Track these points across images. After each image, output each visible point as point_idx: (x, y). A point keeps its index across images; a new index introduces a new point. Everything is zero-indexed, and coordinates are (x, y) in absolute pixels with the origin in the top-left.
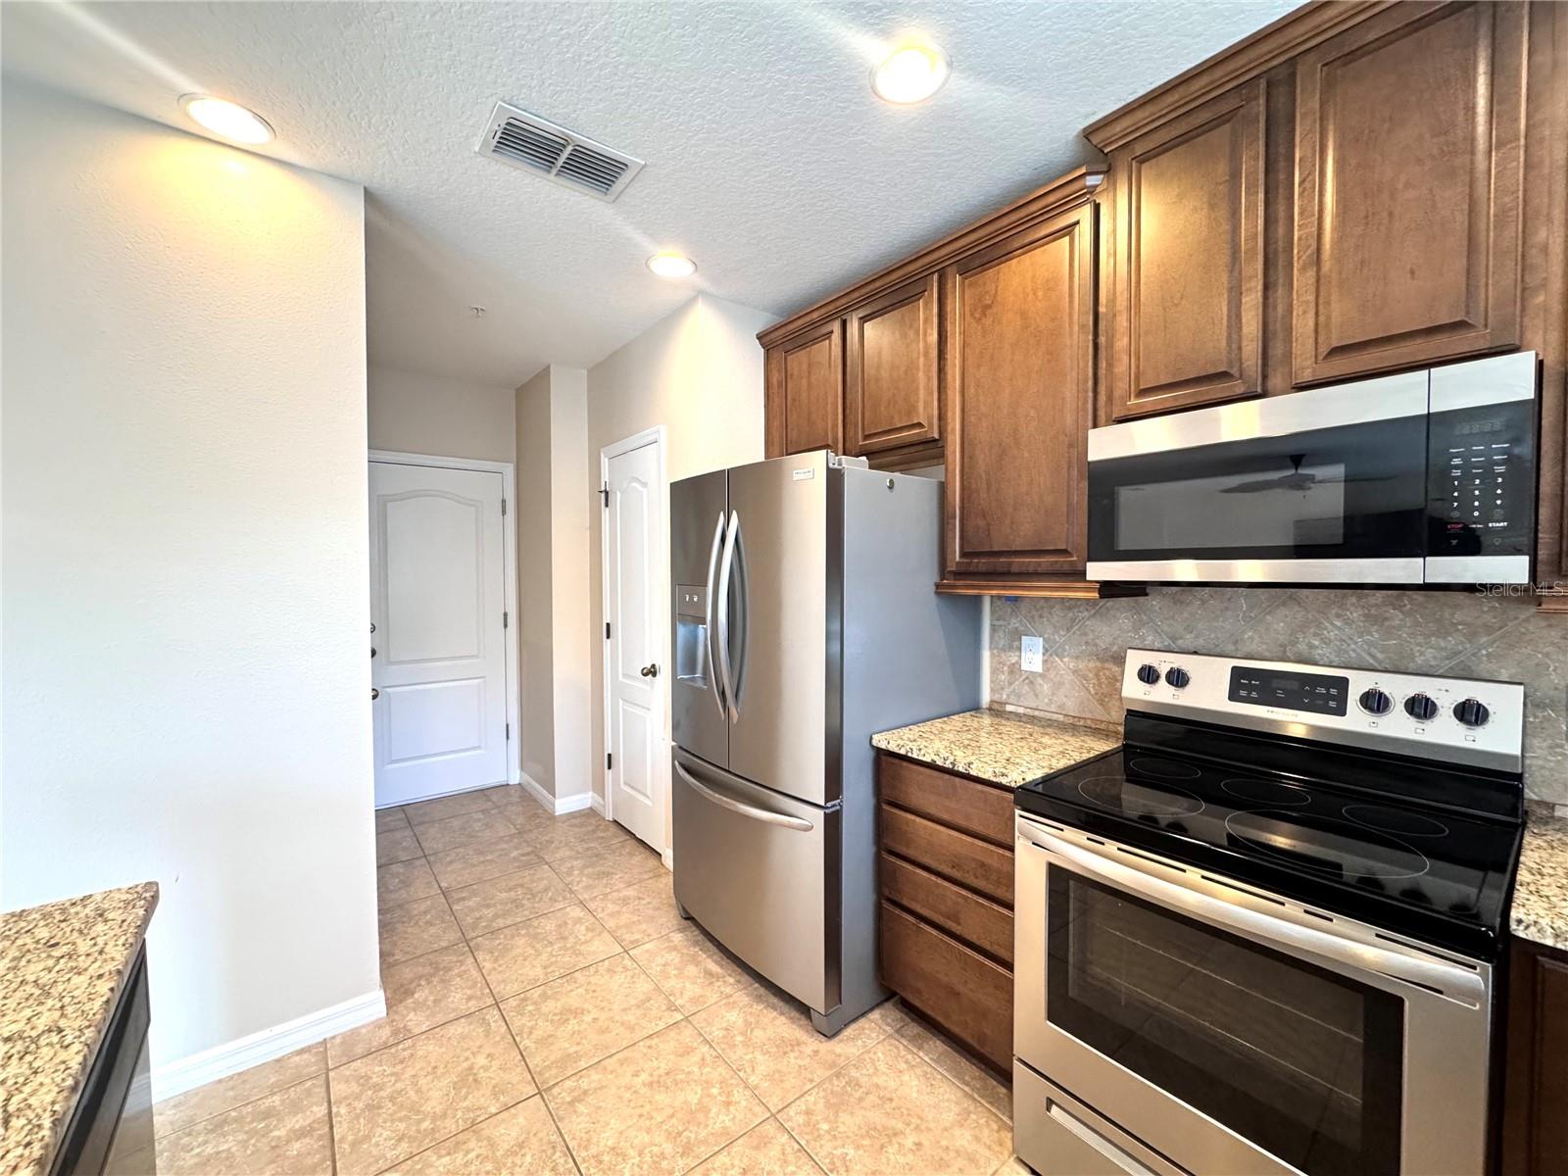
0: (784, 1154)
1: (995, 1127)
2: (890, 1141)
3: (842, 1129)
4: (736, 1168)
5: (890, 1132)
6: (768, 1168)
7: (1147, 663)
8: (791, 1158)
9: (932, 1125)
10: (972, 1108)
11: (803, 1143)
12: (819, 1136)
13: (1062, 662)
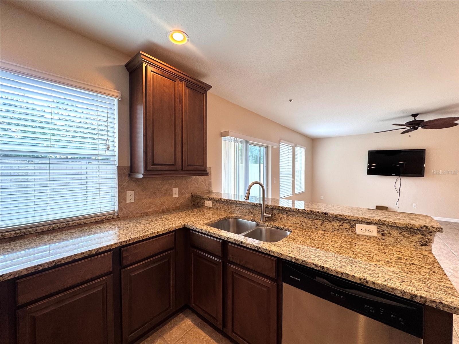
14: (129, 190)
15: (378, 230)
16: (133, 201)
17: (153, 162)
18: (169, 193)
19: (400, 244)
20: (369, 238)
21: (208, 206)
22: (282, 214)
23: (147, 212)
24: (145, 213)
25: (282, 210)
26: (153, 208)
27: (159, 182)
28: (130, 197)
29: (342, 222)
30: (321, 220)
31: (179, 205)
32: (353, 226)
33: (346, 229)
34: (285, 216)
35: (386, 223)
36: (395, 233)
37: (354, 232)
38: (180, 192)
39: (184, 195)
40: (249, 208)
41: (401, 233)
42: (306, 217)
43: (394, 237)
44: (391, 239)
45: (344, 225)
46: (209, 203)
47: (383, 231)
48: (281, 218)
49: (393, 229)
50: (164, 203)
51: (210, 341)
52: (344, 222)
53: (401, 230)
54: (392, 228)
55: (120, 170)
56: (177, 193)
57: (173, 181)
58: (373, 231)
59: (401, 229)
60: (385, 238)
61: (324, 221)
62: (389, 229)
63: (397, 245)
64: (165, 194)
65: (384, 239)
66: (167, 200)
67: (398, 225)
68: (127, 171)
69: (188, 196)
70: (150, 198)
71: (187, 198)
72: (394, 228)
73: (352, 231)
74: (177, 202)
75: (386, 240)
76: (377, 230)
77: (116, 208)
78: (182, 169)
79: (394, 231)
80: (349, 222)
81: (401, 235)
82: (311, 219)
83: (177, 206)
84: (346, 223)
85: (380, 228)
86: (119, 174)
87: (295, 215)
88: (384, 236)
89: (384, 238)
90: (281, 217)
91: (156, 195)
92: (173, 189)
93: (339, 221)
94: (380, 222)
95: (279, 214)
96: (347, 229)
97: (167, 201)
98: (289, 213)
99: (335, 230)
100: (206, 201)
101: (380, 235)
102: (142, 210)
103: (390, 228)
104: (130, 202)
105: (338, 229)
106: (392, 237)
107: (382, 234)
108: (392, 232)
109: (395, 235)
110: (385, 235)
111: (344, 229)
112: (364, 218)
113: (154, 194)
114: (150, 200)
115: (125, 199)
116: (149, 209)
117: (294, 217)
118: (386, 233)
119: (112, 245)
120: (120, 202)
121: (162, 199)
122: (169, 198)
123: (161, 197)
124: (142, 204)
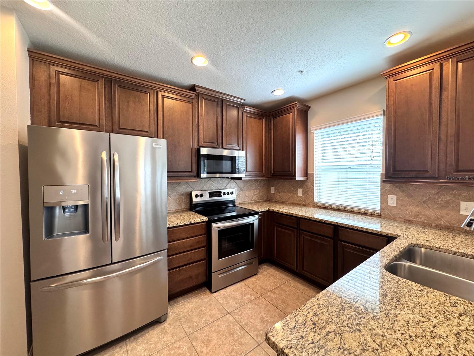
0: (200, 333)
1: (205, 295)
2: (203, 312)
3: (197, 320)
4: (202, 344)
5: (201, 311)
6: (203, 337)
7: (196, 194)
8: (202, 332)
9: (201, 304)
10: (199, 297)
11: (198, 329)
12: (197, 325)
13: (171, 198)
14: (391, 195)
16: (395, 205)
18: (453, 207)
23: (413, 221)
24: (409, 220)
28: (392, 200)
50: (443, 217)
55: (382, 176)
57: (463, 191)
64: (443, 206)
66: (448, 214)
70: (417, 206)
77: (379, 207)
91: (427, 205)
92: (461, 202)
97: (448, 217)
102: (405, 216)
104: (391, 205)
113: (425, 203)
114: (418, 209)
115: (387, 202)
116: (415, 218)
119: (332, 222)
120: (381, 203)
121: (438, 213)
122: (452, 213)
123: (436, 209)
124: (407, 210)
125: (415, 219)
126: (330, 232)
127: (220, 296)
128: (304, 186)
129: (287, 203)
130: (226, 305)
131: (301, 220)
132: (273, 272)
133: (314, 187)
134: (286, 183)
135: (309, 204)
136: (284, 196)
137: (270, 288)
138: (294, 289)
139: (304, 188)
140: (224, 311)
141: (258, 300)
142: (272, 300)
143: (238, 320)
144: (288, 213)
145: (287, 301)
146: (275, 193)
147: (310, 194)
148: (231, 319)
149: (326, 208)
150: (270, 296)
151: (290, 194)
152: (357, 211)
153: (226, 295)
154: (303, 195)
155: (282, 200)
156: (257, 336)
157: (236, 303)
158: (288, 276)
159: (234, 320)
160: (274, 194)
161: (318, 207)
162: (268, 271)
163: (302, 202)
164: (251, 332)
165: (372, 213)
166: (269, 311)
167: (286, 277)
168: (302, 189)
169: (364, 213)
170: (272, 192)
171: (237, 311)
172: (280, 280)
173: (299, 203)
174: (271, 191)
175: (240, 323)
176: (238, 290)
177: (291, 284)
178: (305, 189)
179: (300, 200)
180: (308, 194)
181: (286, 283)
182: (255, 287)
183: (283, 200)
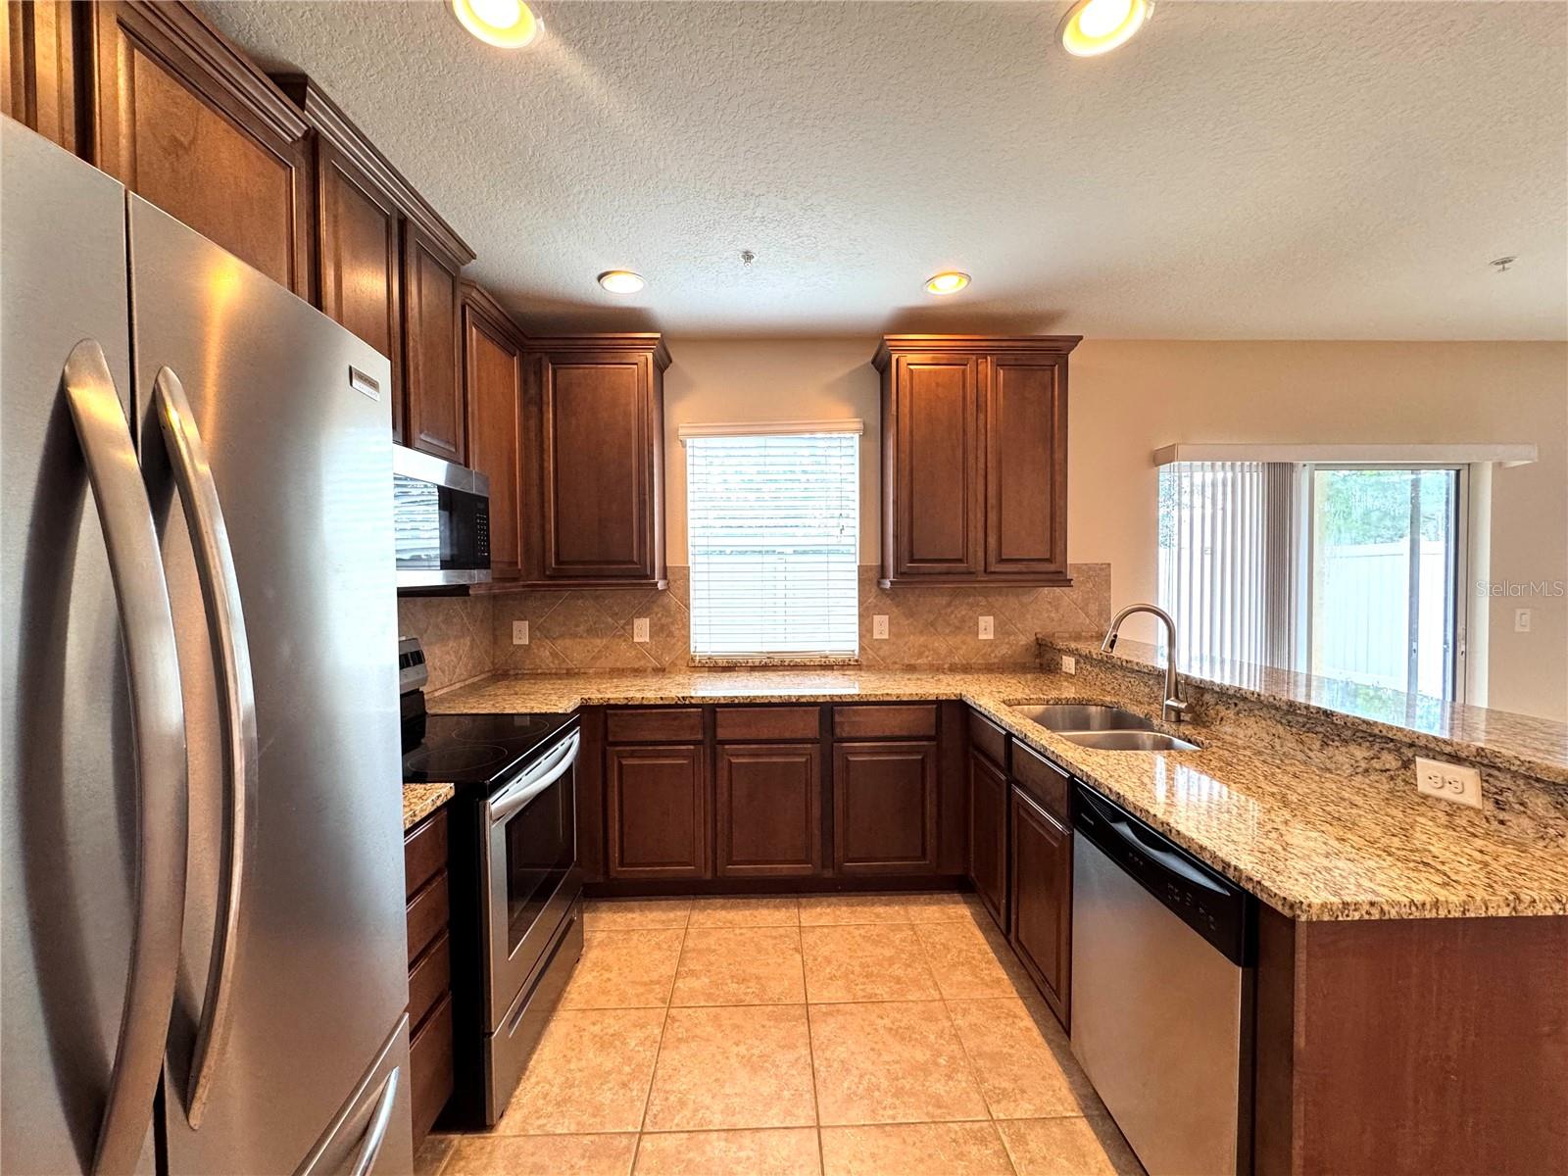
14: (879, 614)
15: (1485, 784)
16: (886, 636)
17: (912, 554)
18: (970, 628)
19: (1558, 846)
20: (1454, 809)
21: (1068, 671)
22: (1224, 708)
23: (916, 664)
24: (911, 665)
25: (1217, 692)
26: (927, 657)
27: (944, 601)
28: (881, 626)
29: (1377, 747)
30: (1321, 736)
31: (996, 660)
32: (1407, 764)
33: (1388, 770)
34: (1231, 714)
35: (1501, 763)
36: (1540, 803)
37: (1409, 783)
38: (1001, 629)
39: (1012, 638)
40: (1151, 683)
41: (1562, 805)
42: (1284, 721)
43: (1535, 817)
44: (1525, 822)
45: (1383, 758)
46: (1069, 664)
47: (1501, 791)
48: (1222, 719)
49: (1533, 787)
50: (957, 648)
51: (988, 953)
52: (1382, 749)
53: (1562, 796)
54: (1529, 784)
55: (863, 570)
56: (991, 629)
57: (980, 598)
58: (1464, 786)
59: (1561, 792)
60: (1507, 818)
61: (1328, 737)
62: (1518, 786)
63: (1545, 847)
64: (958, 628)
65: (1502, 822)
66: (964, 643)
67: (1539, 771)
68: (874, 575)
69: (1025, 640)
70: (921, 632)
71: (1022, 646)
72: (1537, 785)
73: (1404, 780)
74: (993, 651)
75: (1510, 827)
76: (1482, 787)
77: (855, 646)
78: (985, 571)
79: (1537, 796)
80: (1398, 750)
81: (1558, 815)
82: (1294, 730)
83: (990, 662)
84: (1390, 751)
85: (1491, 780)
86: (861, 581)
87: (1256, 712)
88: (1504, 809)
89: (1502, 816)
90: (1221, 715)
91: (936, 630)
92: (980, 618)
93: (1368, 744)
94: (1482, 756)
95: (1218, 707)
96: (1392, 773)
97: (964, 647)
98: (1241, 705)
99: (1360, 770)
100: (1064, 657)
101: (1490, 806)
102: (903, 658)
103: (1525, 785)
104: (881, 638)
105: (1367, 771)
106: (1529, 817)
107: (1497, 802)
108: (1531, 799)
109: (1541, 812)
110: (1507, 807)
111: (1381, 771)
112: (1434, 737)
113: (932, 626)
114: (922, 639)
115: (871, 631)
116: (919, 659)
117: (1253, 718)
118: (1511, 799)
119: (818, 697)
120: (861, 636)
121: (952, 641)
122: (969, 639)
123: (948, 635)
124: (905, 645)
125: (919, 661)
126: (810, 726)
127: (536, 1112)
128: (656, 609)
129: (591, 671)
130: (598, 1120)
131: (721, 712)
132: (619, 920)
133: (689, 609)
134: (580, 602)
135: (673, 664)
136: (577, 651)
137: (667, 970)
138: (723, 931)
139: (657, 614)
140: (616, 1143)
141: (677, 1024)
142: (709, 996)
143: (692, 1123)
144: (673, 698)
145: (744, 971)
146: (530, 642)
147: (676, 633)
148: (669, 1143)
149: (728, 667)
150: (692, 990)
151: (599, 641)
152: (812, 664)
153: (556, 1090)
154: (651, 637)
155: (563, 666)
156: (788, 1113)
157: (624, 1085)
158: (673, 909)
159: (686, 1135)
160: (527, 648)
161: (707, 669)
162: (601, 925)
163: (650, 662)
164: (766, 1119)
165: (844, 661)
166: (736, 1027)
167: (672, 915)
168: (648, 620)
169: (826, 666)
170: (516, 642)
171: (657, 1102)
172: (664, 930)
173: (636, 666)
174: (512, 638)
175: (711, 1127)
176: (582, 1044)
177: (703, 924)
178: (659, 619)
179: (639, 656)
180: (670, 634)
181: (687, 928)
182: (623, 998)
183: (571, 665)
